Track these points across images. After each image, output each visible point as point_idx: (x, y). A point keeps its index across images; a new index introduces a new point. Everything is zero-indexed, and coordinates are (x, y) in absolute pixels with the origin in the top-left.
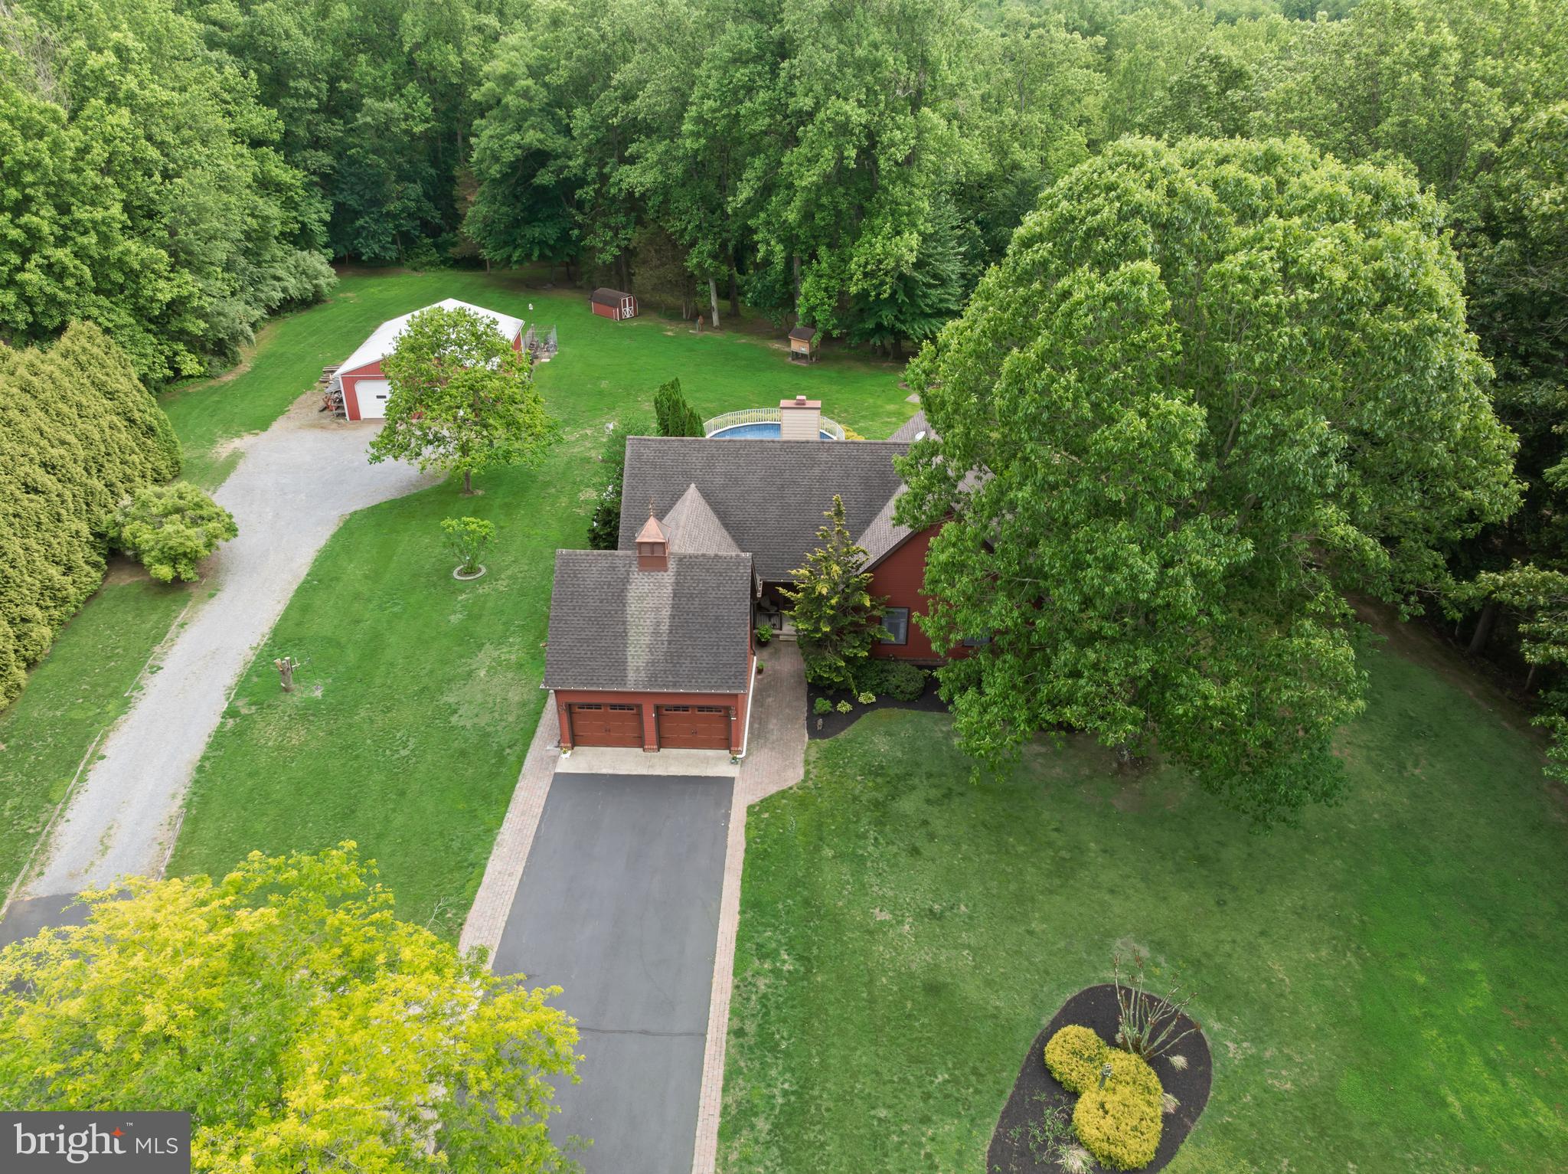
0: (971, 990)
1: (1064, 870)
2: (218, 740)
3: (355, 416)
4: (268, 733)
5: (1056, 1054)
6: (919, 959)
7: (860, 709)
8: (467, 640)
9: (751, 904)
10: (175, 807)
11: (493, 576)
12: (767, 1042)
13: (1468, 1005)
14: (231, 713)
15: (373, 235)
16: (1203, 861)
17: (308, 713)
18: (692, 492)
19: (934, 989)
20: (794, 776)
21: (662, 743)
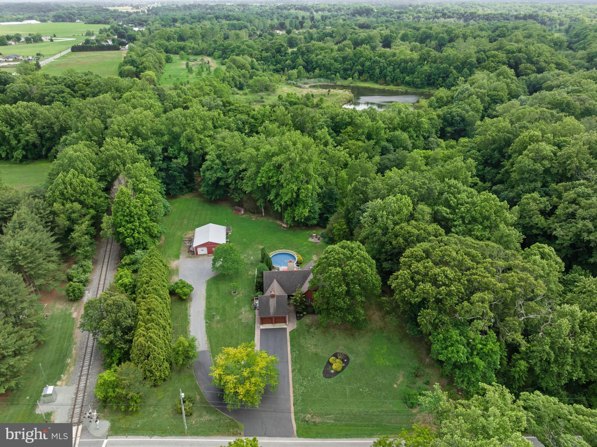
0: (321, 354)
1: (333, 338)
2: (207, 327)
3: (197, 254)
4: (214, 325)
5: (330, 360)
6: (314, 351)
7: (304, 315)
8: (238, 306)
9: (292, 345)
10: (206, 338)
11: (239, 293)
12: (296, 362)
13: (382, 352)
14: (206, 323)
15: (174, 189)
16: (352, 335)
17: (218, 322)
18: (275, 281)
19: (316, 354)
20: (295, 327)
21: (275, 323)
